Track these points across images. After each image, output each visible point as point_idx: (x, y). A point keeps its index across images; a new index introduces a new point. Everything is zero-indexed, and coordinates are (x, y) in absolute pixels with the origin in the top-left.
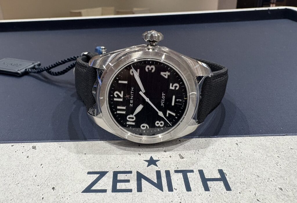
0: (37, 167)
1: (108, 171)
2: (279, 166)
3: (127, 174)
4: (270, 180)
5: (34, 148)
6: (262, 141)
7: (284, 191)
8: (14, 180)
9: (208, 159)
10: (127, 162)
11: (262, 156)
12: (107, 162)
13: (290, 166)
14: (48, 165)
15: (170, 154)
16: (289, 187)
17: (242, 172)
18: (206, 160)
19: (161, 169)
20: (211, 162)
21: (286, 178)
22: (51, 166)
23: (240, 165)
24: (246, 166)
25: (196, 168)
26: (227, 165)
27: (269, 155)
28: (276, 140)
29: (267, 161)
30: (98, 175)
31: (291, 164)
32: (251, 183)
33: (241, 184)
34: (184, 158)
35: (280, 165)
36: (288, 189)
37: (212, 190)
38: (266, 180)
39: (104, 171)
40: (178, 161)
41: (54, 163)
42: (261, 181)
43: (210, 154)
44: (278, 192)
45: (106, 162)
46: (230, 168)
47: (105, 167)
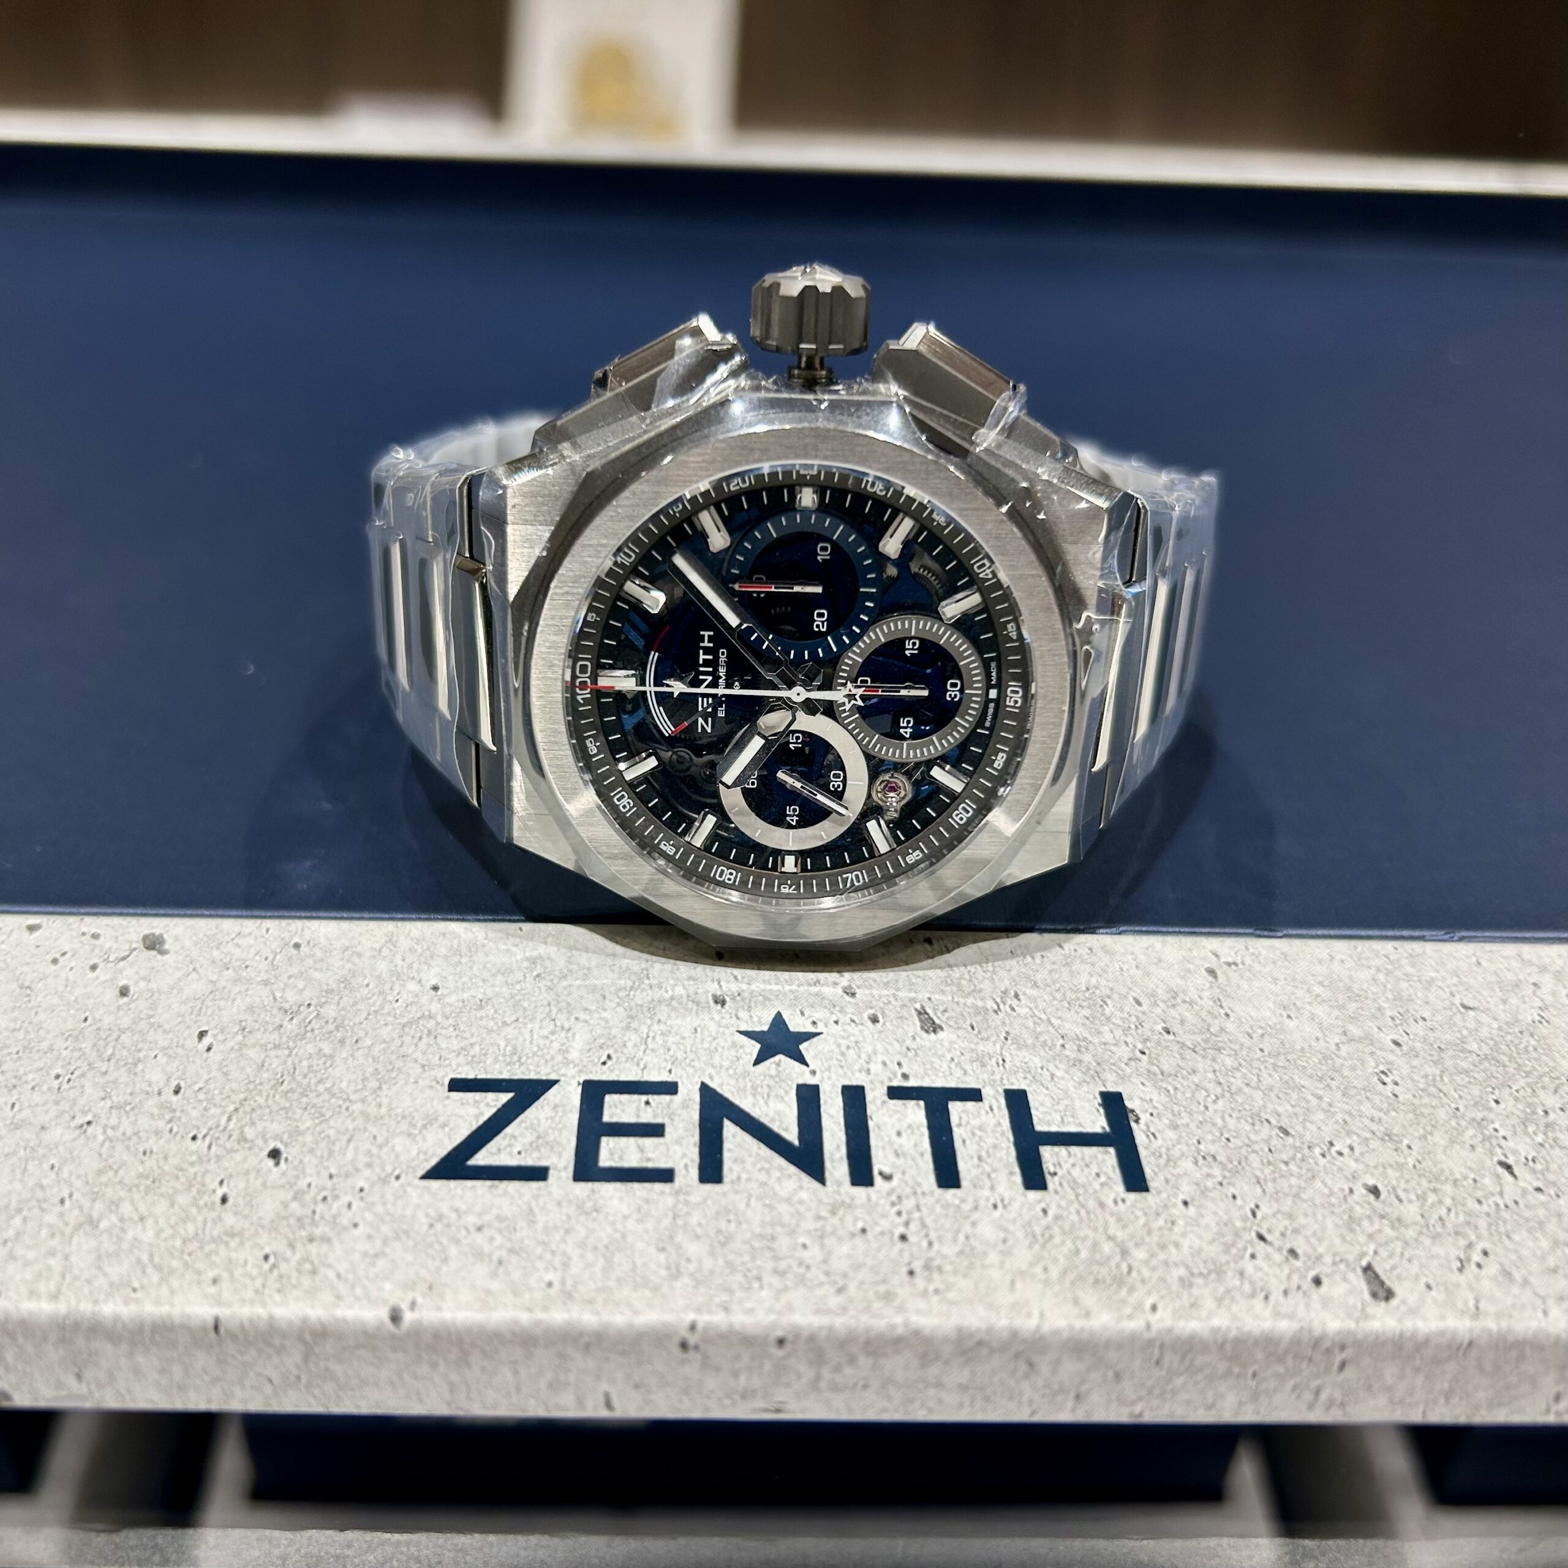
0: (183, 1046)
1: (553, 1077)
2: (1390, 1086)
3: (651, 1098)
4: (1333, 1150)
5: (153, 944)
6: (1336, 963)
7: (1384, 1202)
8: (64, 1106)
9: (1061, 1041)
10: (654, 1038)
11: (1320, 1035)
12: (553, 1033)
13: (1440, 1090)
14: (240, 1038)
15: (871, 1008)
16: (1413, 1183)
17: (1211, 1107)
18: (1049, 1043)
19: (822, 1080)
20: (1072, 1056)
21: (1406, 1142)
22: (254, 1046)
23: (1211, 1076)
24: (1237, 1082)
25: (995, 1081)
26: (1149, 1071)
27: (1355, 1031)
28: (1404, 962)
29: (1338, 1061)
30: (505, 1097)
31: (1446, 1079)
32: (1246, 1158)
33: (1196, 1163)
34: (942, 1029)
35: (1396, 1084)
36: (1405, 1190)
37: (1059, 1189)
38: (1317, 1151)
39: (532, 1076)
40: (908, 1042)
41: (271, 1028)
42: (1291, 1152)
43: (1073, 1012)
44: (1357, 1203)
45: (545, 1032)
46: (1160, 1088)
47: (542, 1056)
